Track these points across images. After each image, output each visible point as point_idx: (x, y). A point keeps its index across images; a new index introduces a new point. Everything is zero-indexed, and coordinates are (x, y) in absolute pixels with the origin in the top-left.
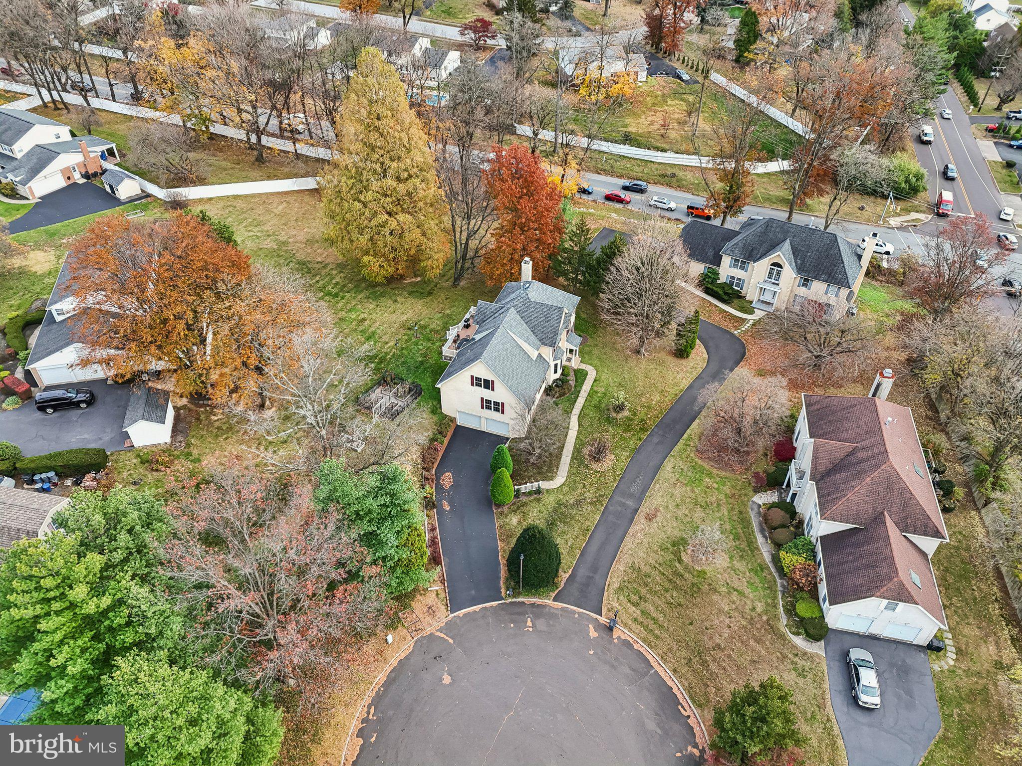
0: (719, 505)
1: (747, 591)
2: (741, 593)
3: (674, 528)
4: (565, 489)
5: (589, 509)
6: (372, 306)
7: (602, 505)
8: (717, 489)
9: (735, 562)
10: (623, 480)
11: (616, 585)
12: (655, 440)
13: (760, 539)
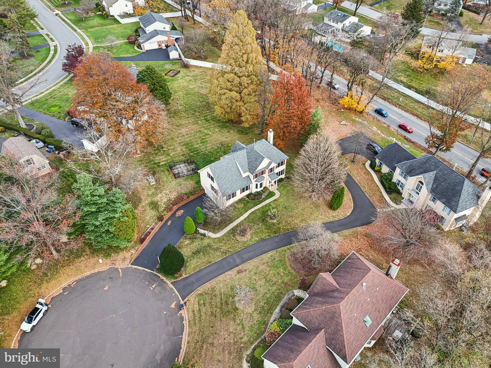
0: (275, 284)
1: (247, 328)
2: (243, 328)
3: (245, 282)
4: (216, 240)
5: (219, 254)
6: (217, 130)
7: (226, 255)
8: (281, 276)
9: (255, 313)
10: (245, 250)
11: (200, 292)
12: (277, 240)
13: (277, 310)
